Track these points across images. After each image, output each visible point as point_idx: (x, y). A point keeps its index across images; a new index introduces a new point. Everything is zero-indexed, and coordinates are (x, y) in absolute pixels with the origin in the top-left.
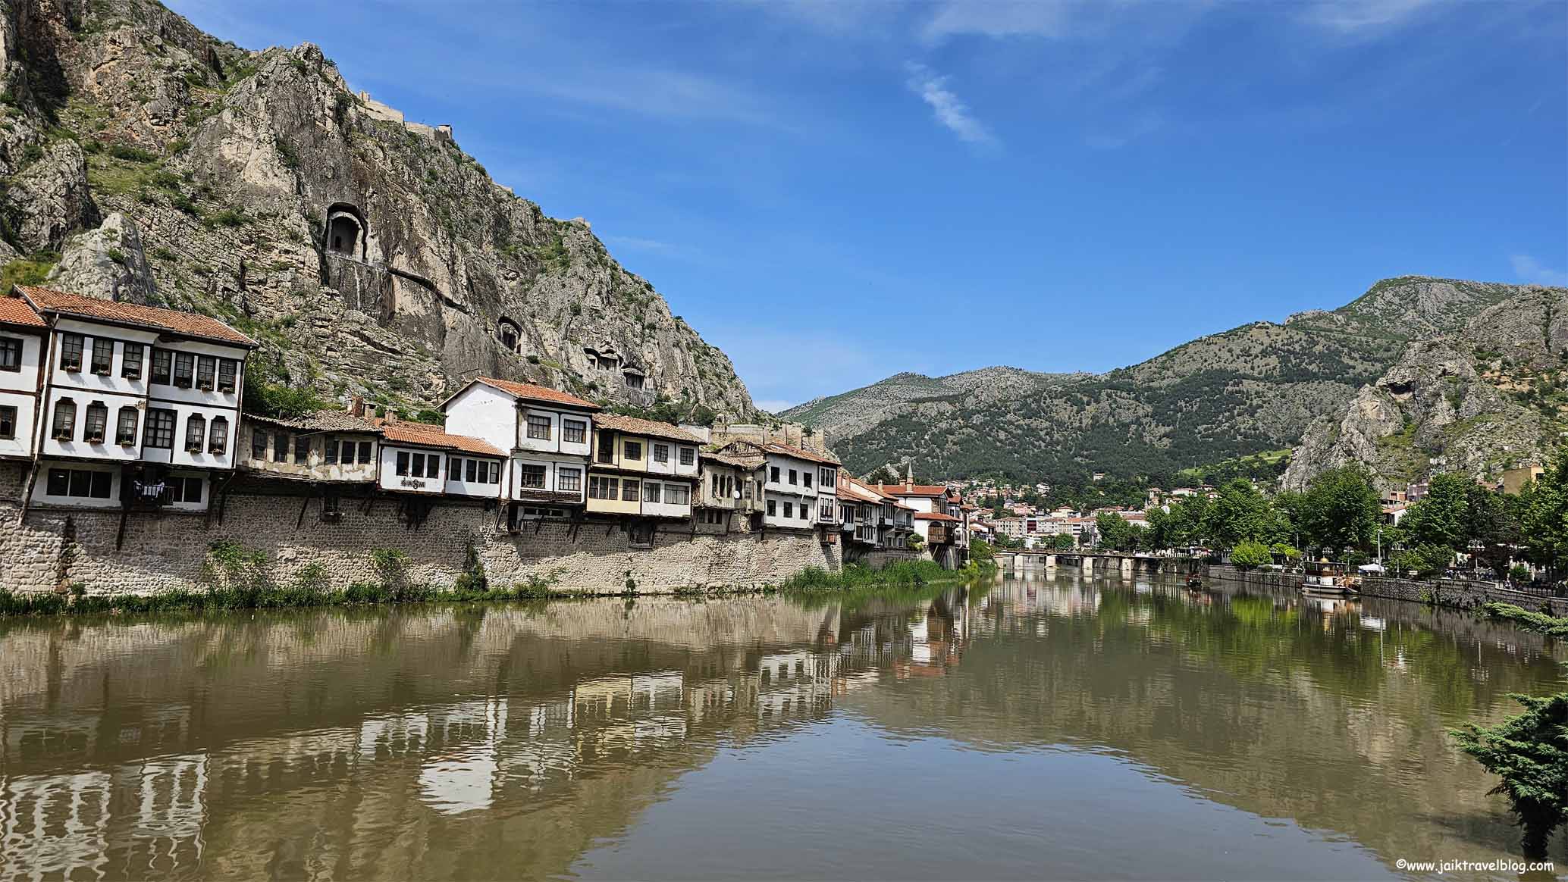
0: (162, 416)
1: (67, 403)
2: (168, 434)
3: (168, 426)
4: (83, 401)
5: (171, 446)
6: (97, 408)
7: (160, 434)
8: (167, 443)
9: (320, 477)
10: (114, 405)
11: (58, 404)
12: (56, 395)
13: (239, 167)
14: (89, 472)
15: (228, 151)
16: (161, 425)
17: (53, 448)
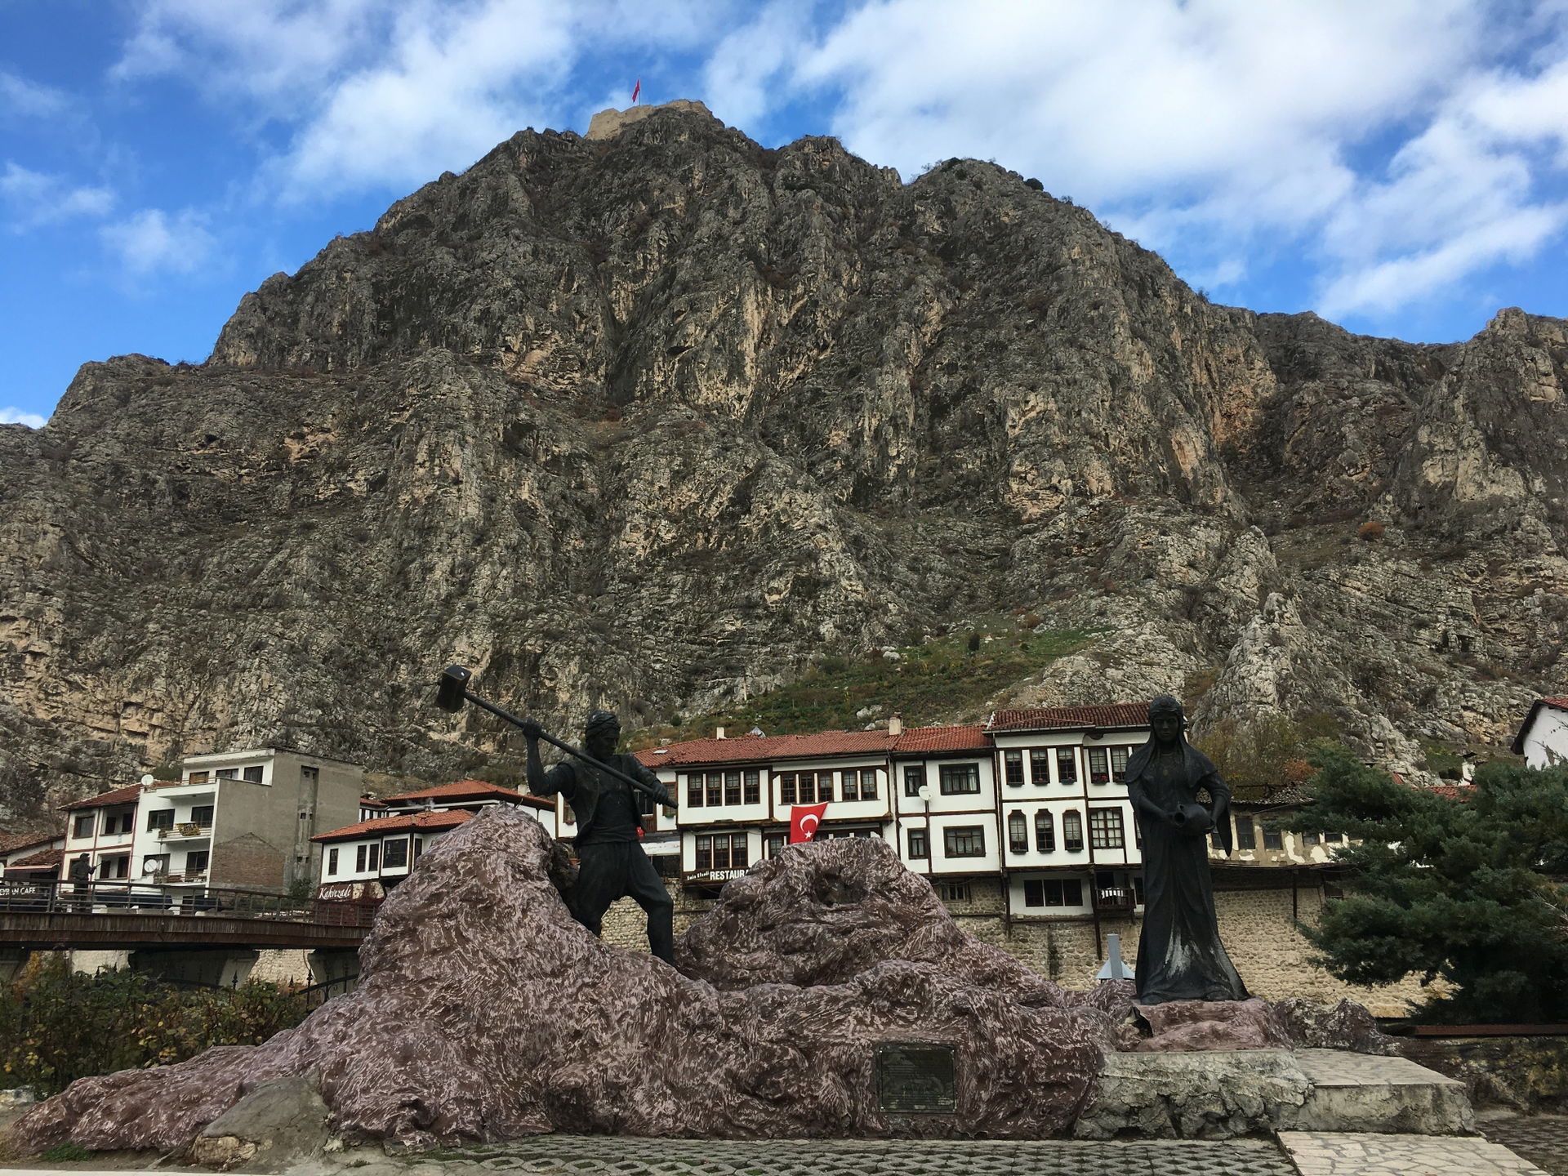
0: (1109, 816)
1: (1017, 816)
2: (1118, 834)
3: (1117, 824)
4: (1030, 811)
5: (1123, 846)
6: (1044, 815)
7: (1111, 834)
8: (1119, 842)
9: (1300, 860)
10: (1057, 810)
11: (1010, 817)
12: (1007, 809)
13: (1449, 487)
14: (1059, 882)
15: (1433, 474)
16: (1110, 825)
17: (1013, 861)
